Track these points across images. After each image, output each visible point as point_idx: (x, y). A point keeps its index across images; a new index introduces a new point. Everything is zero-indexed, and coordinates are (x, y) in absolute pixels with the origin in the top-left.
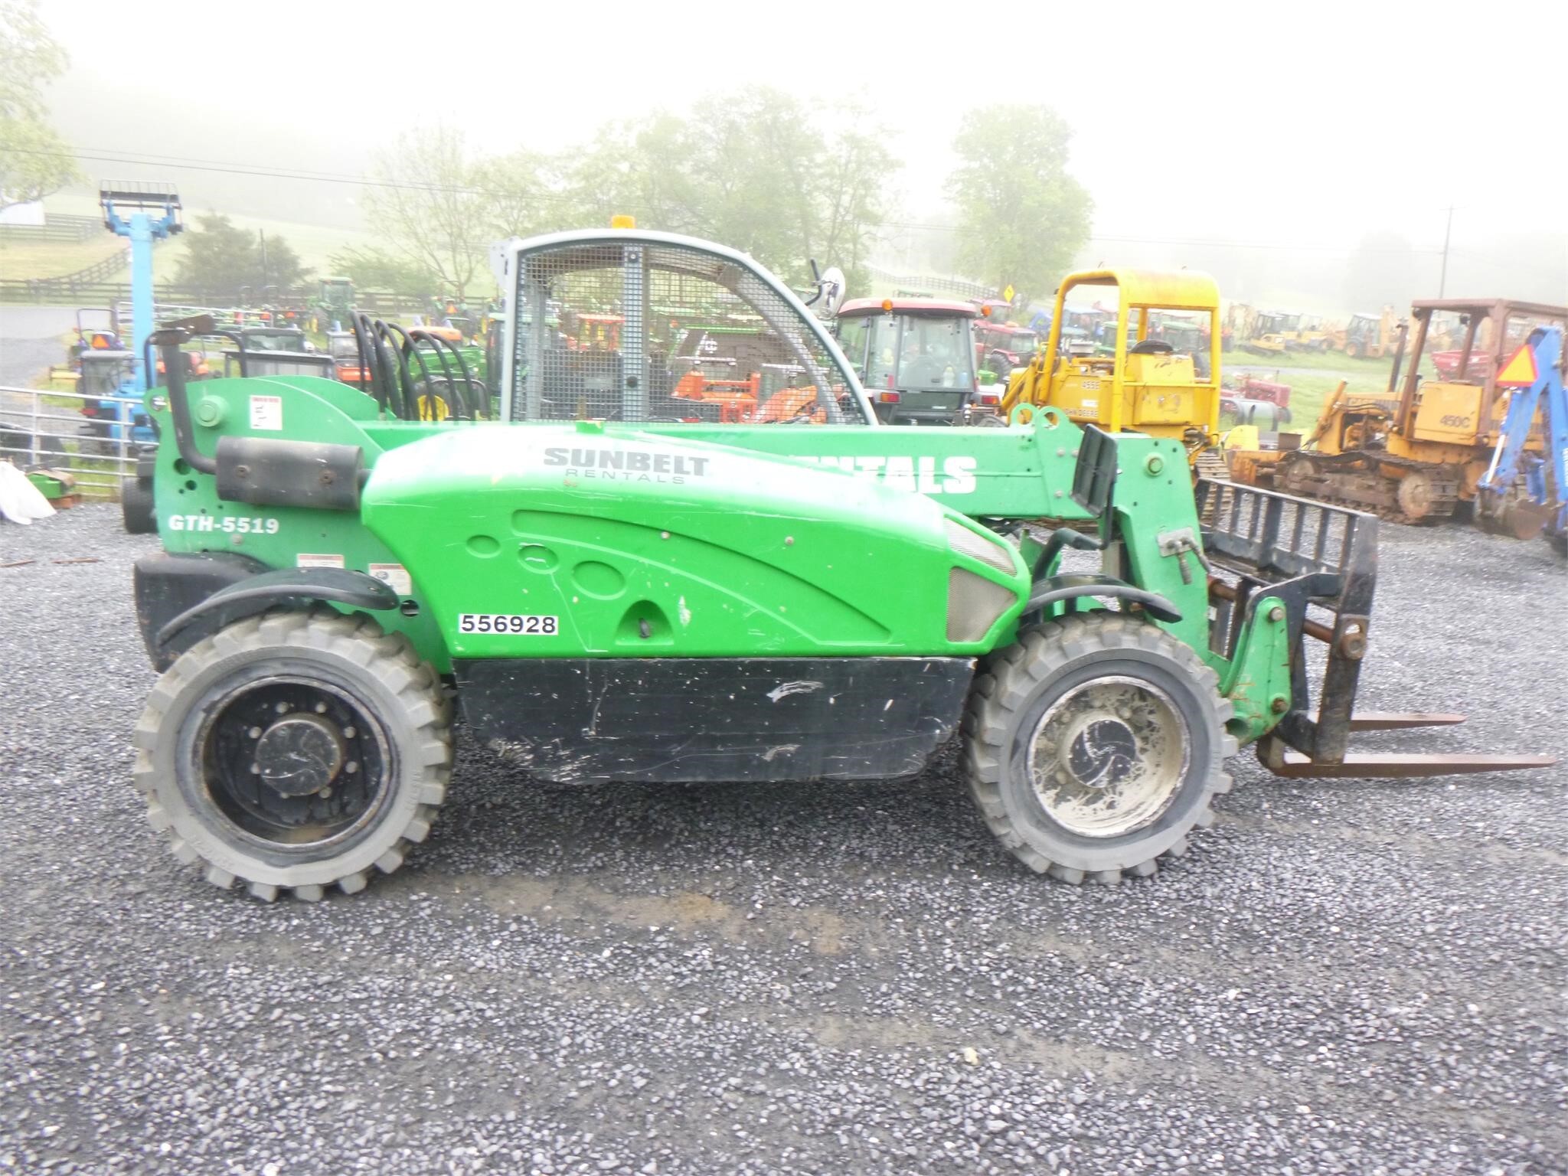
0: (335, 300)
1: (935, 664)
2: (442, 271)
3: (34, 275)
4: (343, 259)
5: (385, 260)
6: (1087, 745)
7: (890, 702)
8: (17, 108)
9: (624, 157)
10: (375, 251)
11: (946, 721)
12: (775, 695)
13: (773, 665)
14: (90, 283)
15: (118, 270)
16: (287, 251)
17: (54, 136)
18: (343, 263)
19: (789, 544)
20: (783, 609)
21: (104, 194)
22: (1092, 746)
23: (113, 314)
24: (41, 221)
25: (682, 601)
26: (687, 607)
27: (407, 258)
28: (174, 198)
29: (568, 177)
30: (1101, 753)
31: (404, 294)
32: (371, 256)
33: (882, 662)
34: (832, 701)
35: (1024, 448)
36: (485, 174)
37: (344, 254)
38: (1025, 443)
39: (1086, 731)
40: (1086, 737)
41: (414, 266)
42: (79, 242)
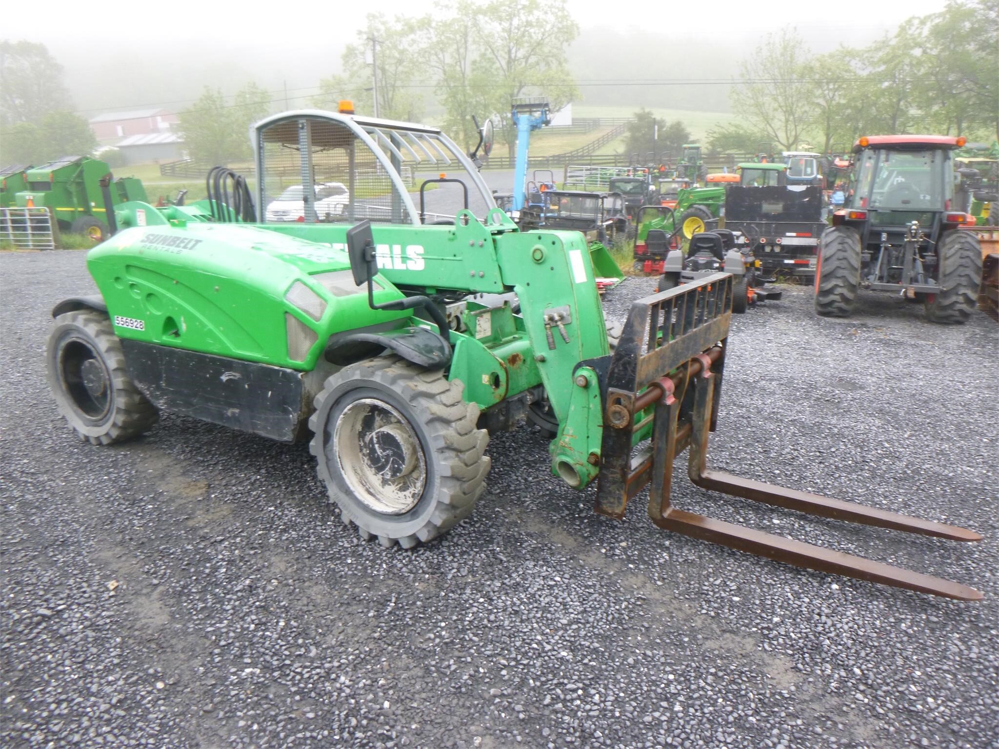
0: (690, 159)
1: (284, 373)
2: (777, 136)
3: (557, 152)
4: (715, 132)
5: (741, 132)
6: (376, 446)
7: (270, 393)
8: (554, 61)
9: (919, 45)
10: (736, 126)
11: (295, 411)
12: (224, 378)
13: (219, 360)
14: (583, 156)
15: (599, 148)
16: (683, 130)
17: (568, 75)
18: (715, 135)
19: (217, 290)
20: (221, 328)
21: (513, 106)
22: (380, 447)
23: (566, 172)
24: (569, 122)
25: (182, 319)
26: (185, 322)
27: (756, 130)
28: (547, 105)
29: (873, 64)
30: (384, 453)
31: (750, 153)
32: (732, 129)
33: (263, 368)
34: (246, 386)
35: (451, 240)
36: (812, 68)
37: (716, 129)
38: (451, 236)
39: (375, 436)
40: (375, 440)
41: (759, 135)
42: (585, 133)
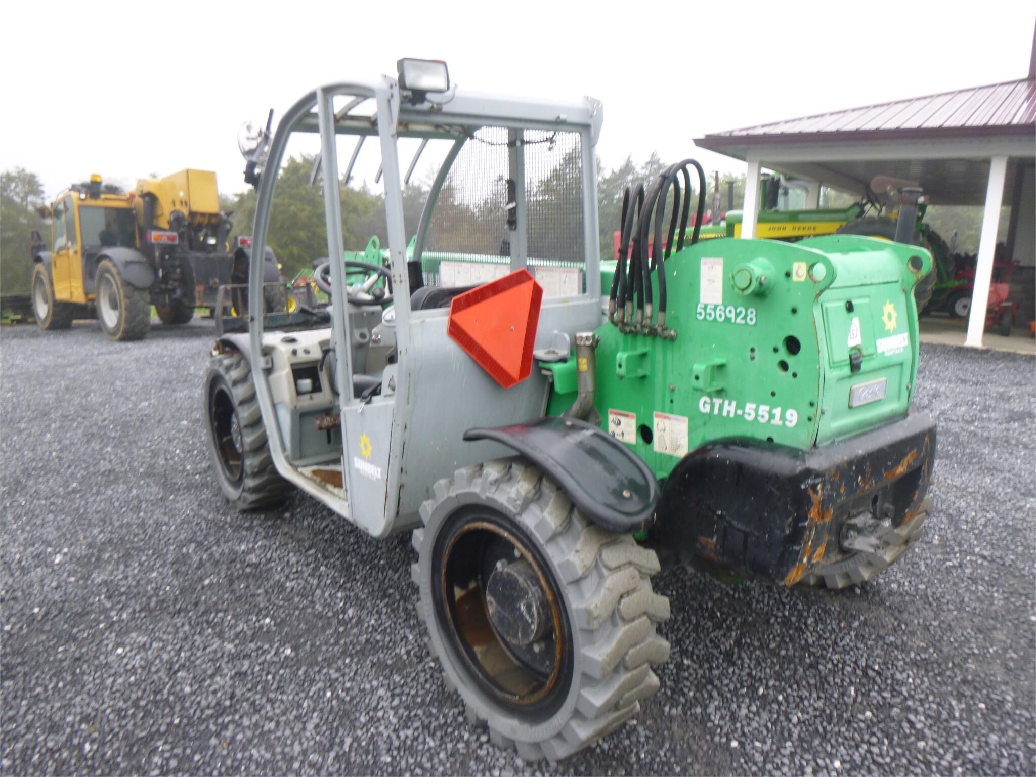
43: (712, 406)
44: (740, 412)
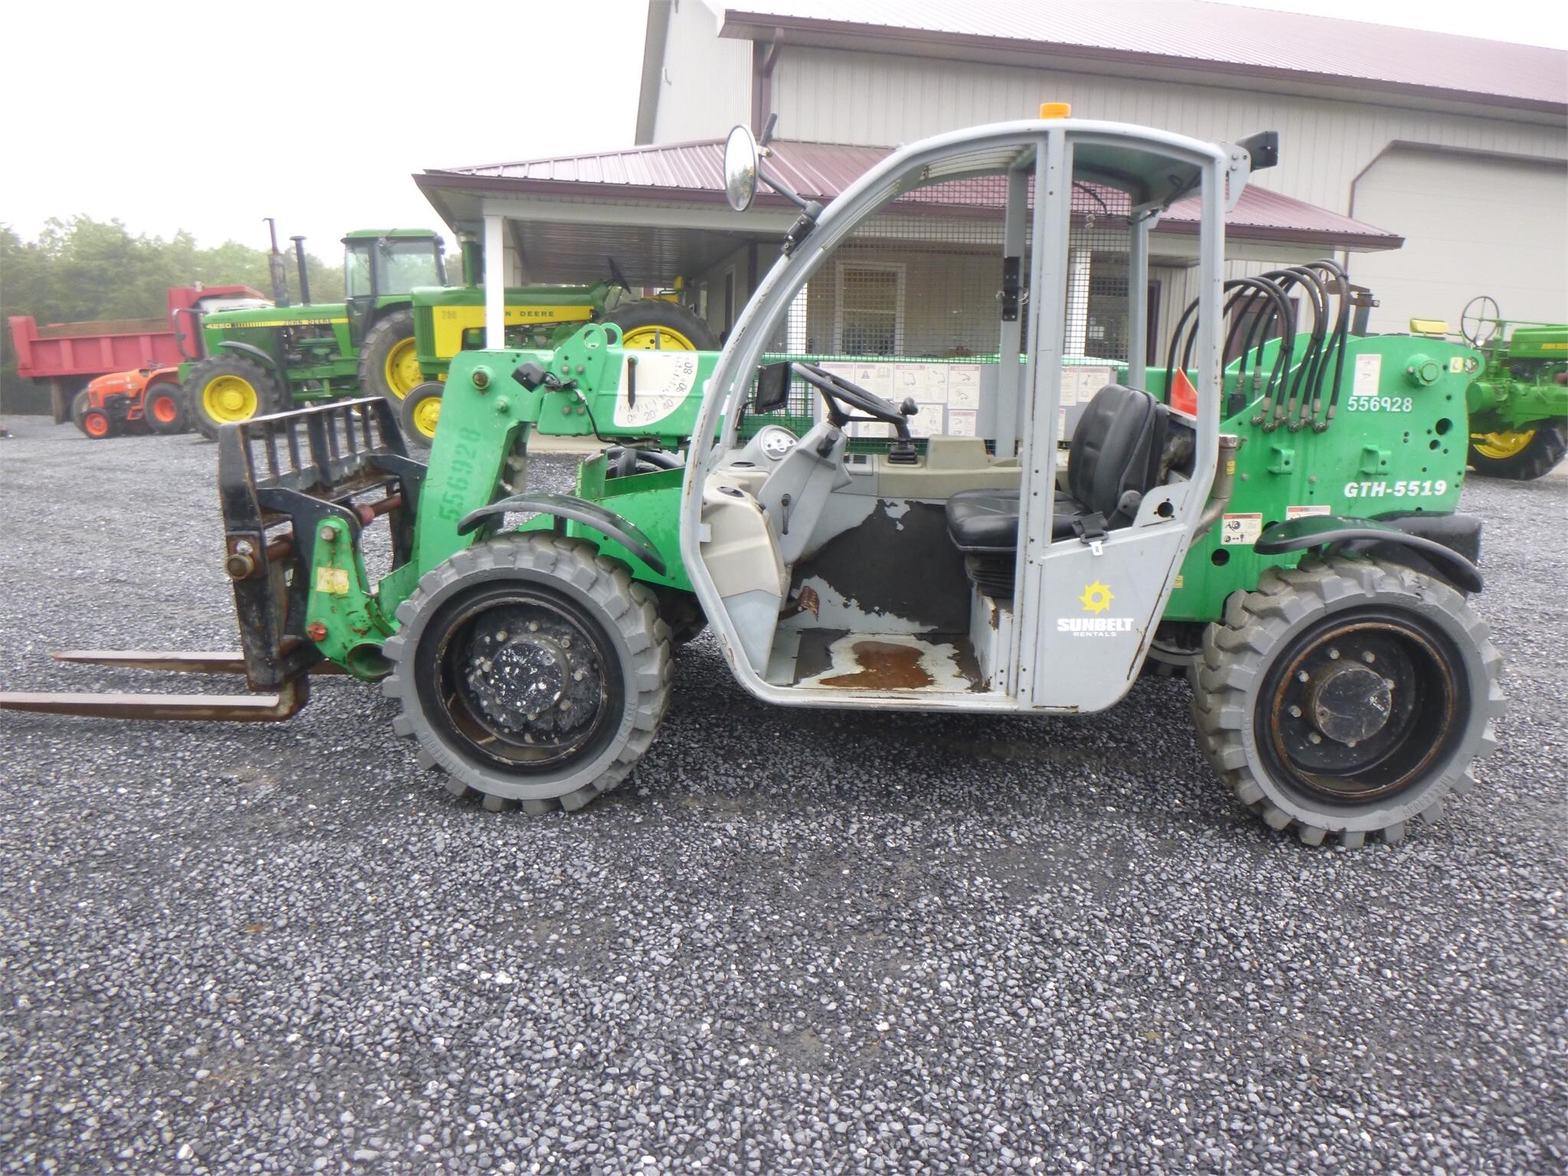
43: (1360, 489)
44: (1389, 491)
